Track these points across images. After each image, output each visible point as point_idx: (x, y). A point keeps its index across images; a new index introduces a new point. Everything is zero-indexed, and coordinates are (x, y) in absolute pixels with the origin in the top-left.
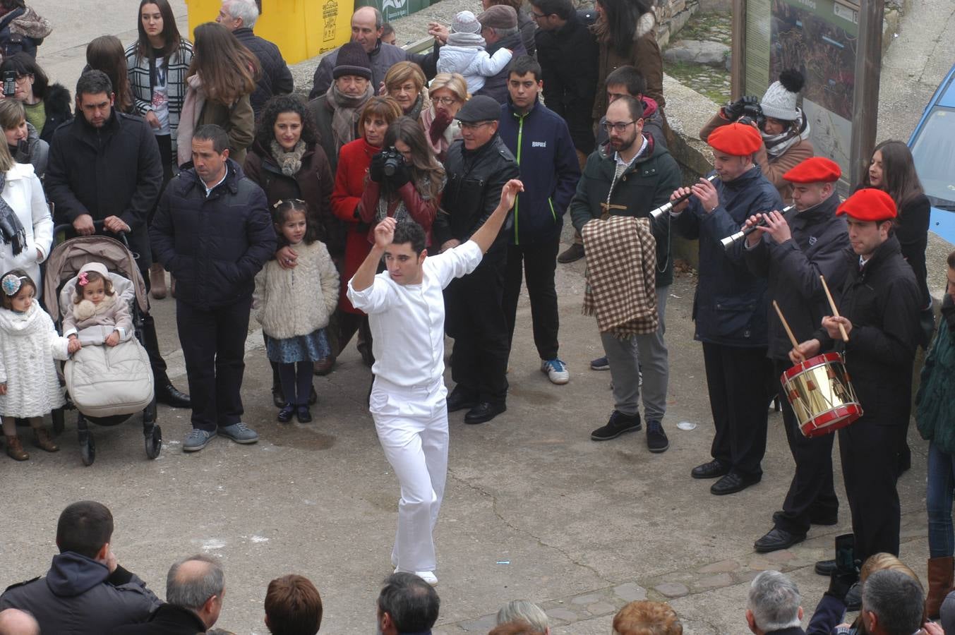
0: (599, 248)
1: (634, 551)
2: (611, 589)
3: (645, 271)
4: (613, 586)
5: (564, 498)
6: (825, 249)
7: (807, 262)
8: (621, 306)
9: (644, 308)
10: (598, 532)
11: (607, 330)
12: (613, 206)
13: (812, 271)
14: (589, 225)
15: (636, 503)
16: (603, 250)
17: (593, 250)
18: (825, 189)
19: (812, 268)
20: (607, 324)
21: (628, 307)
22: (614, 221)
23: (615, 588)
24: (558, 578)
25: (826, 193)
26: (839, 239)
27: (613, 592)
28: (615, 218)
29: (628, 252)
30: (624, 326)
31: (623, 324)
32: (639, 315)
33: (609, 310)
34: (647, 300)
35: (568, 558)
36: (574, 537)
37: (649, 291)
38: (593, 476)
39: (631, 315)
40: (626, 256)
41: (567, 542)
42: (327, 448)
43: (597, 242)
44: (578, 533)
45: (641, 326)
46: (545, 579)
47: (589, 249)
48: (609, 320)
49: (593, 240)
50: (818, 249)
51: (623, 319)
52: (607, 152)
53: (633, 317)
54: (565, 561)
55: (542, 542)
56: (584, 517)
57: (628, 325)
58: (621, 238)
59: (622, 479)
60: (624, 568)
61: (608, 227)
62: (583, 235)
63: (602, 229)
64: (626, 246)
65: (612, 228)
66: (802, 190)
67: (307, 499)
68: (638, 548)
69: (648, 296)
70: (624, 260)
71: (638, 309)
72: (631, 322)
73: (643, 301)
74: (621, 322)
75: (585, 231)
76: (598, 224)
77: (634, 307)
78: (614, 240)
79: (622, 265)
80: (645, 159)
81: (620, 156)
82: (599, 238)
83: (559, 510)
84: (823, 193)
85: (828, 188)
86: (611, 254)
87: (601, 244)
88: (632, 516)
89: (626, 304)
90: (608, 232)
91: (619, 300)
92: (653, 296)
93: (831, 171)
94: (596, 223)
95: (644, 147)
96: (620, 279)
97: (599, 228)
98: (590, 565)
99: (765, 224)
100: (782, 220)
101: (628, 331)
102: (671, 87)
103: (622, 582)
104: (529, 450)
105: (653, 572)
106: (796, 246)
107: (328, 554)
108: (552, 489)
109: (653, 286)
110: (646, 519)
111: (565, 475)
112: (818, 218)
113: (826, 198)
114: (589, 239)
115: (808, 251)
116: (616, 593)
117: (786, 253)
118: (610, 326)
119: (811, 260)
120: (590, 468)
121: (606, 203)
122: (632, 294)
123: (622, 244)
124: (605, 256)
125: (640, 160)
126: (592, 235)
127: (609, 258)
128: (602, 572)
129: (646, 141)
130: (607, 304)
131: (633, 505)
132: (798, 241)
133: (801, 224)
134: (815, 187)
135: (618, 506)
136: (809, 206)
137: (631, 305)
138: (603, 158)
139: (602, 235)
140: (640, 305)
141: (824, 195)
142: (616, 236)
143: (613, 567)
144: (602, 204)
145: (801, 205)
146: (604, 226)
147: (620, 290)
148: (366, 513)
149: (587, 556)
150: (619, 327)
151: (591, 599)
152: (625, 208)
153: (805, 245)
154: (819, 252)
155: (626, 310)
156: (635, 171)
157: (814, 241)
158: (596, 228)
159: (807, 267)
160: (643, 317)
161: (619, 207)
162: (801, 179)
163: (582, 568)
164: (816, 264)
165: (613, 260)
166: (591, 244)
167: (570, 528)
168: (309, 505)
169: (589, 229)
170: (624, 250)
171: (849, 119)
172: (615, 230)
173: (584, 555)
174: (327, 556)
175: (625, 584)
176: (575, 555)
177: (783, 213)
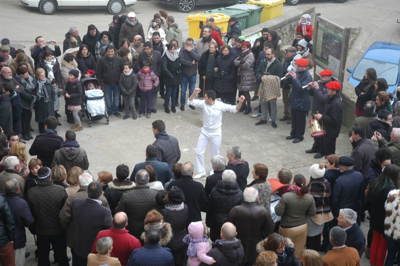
1: (282, 157)
4: (276, 165)
5: (267, 144)
10: (274, 153)
18: (328, 77)
25: (328, 79)
27: (276, 167)
28: (270, 75)
31: (271, 99)
33: (268, 96)
36: (268, 153)
38: (274, 140)
41: (266, 154)
49: (266, 80)
54: (265, 159)
55: (261, 154)
56: (271, 149)
60: (279, 161)
61: (269, 77)
66: (323, 77)
72: (273, 99)
80: (274, 62)
81: (269, 61)
83: (265, 147)
88: (282, 149)
91: (271, 94)
93: (330, 73)
95: (274, 59)
97: (267, 77)
98: (271, 160)
99: (313, 84)
100: (317, 83)
105: (286, 162)
106: (320, 90)
108: (264, 142)
110: (285, 150)
111: (267, 139)
115: (323, 92)
117: (318, 91)
128: (274, 162)
131: (282, 147)
132: (320, 89)
133: (322, 85)
134: (326, 77)
135: (279, 147)
136: (324, 81)
143: (276, 161)
144: (264, 72)
145: (322, 80)
147: (271, 92)
149: (271, 158)
153: (322, 90)
154: (326, 92)
156: (272, 65)
157: (325, 89)
159: (322, 95)
161: (268, 73)
162: (323, 74)
163: (269, 160)
167: (267, 151)
176: (268, 158)
177: (318, 82)
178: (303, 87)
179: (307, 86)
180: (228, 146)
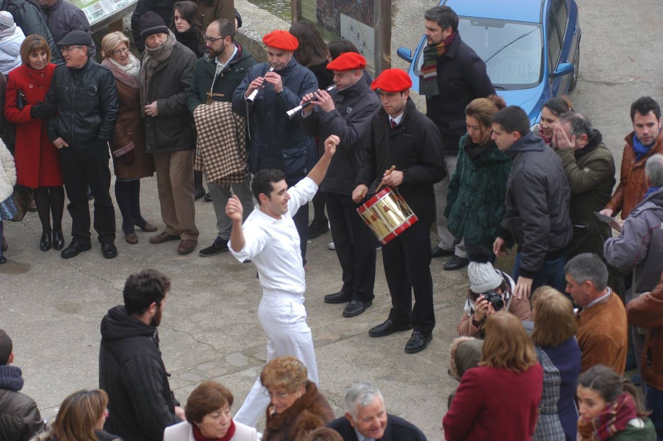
0: (206, 125)
1: (239, 331)
2: (224, 359)
3: (238, 140)
4: (225, 356)
5: (189, 297)
6: (358, 115)
7: (346, 124)
8: (222, 165)
9: (239, 165)
10: (213, 320)
11: (214, 181)
12: (215, 95)
13: (350, 131)
14: (198, 109)
15: (238, 298)
16: (209, 126)
17: (202, 127)
18: (356, 75)
19: (350, 128)
20: (213, 177)
21: (227, 165)
22: (216, 106)
23: (226, 358)
24: (187, 352)
25: (357, 77)
26: (367, 109)
27: (225, 360)
28: (216, 103)
29: (226, 127)
30: (225, 178)
31: (224, 176)
32: (236, 170)
33: (214, 168)
34: (241, 160)
35: (193, 338)
36: (197, 324)
37: (242, 153)
38: (209, 281)
39: (230, 170)
40: (225, 130)
41: (192, 328)
42: (25, 272)
43: (205, 121)
44: (200, 321)
45: (237, 178)
46: (178, 354)
47: (199, 126)
48: (214, 175)
49: (202, 120)
50: (354, 115)
51: (224, 173)
52: (210, 57)
53: (232, 172)
54: (190, 340)
55: (175, 329)
56: (203, 310)
57: (228, 178)
58: (221, 117)
59: (229, 282)
60: (232, 344)
61: (212, 110)
62: (195, 116)
63: (208, 112)
64: (225, 123)
65: (214, 111)
66: (340, 76)
67: (12, 308)
68: (241, 328)
69: (241, 157)
70: (224, 133)
71: (235, 166)
72: (230, 175)
73: (238, 161)
74: (223, 176)
75: (196, 114)
76: (205, 108)
77: (232, 165)
78: (216, 119)
79: (222, 136)
80: (236, 61)
81: (219, 60)
82: (206, 118)
83: (186, 306)
84: (355, 77)
85: (358, 74)
86: (214, 129)
87: (207, 122)
88: (237, 307)
89: (226, 163)
90: (212, 114)
91: (221, 160)
92: (244, 157)
93: (359, 62)
94: (203, 108)
95: (235, 53)
96: (221, 146)
97: (205, 111)
98: (209, 342)
99: (317, 99)
100: (329, 96)
101: (228, 181)
102: (252, 11)
103: (231, 353)
104: (164, 266)
105: (252, 345)
106: (339, 114)
107: (28, 345)
108: (180, 291)
109: (244, 150)
110: (246, 309)
111: (189, 282)
112: (352, 94)
113: (357, 80)
114: (199, 119)
115: (347, 117)
116: (228, 360)
117: (332, 119)
118: (215, 178)
119: (349, 123)
120: (207, 276)
121: (210, 92)
122: (230, 156)
123: (222, 122)
124: (210, 130)
125: (233, 62)
126: (201, 116)
127: (213, 132)
128: (216, 348)
129: (236, 49)
130: (213, 163)
131: (237, 300)
132: (340, 110)
133: (341, 99)
134: (349, 73)
135: (226, 301)
136: (346, 86)
137: (230, 163)
138: (207, 61)
139: (208, 116)
140: (236, 164)
141: (355, 78)
142: (218, 116)
143: (224, 343)
144: (208, 93)
145: (340, 85)
146: (209, 109)
147: (221, 153)
148: (53, 316)
149: (206, 336)
150: (222, 179)
151: (210, 366)
152: (223, 95)
153: (344, 114)
154: (354, 118)
155: (226, 167)
156: (230, 69)
157: (350, 110)
158: (203, 111)
159: (347, 128)
160: (239, 172)
161: (219, 95)
162: (339, 68)
163: (203, 344)
164: (352, 126)
165: (216, 133)
166: (200, 123)
167: (194, 318)
168: (13, 313)
169: (198, 112)
170: (223, 126)
171: (372, 26)
172: (217, 112)
173: (204, 336)
174: (27, 347)
175: (233, 355)
176: (198, 336)
177: (328, 92)
178: (290, 113)
179: (300, 107)
180: (76, 315)
